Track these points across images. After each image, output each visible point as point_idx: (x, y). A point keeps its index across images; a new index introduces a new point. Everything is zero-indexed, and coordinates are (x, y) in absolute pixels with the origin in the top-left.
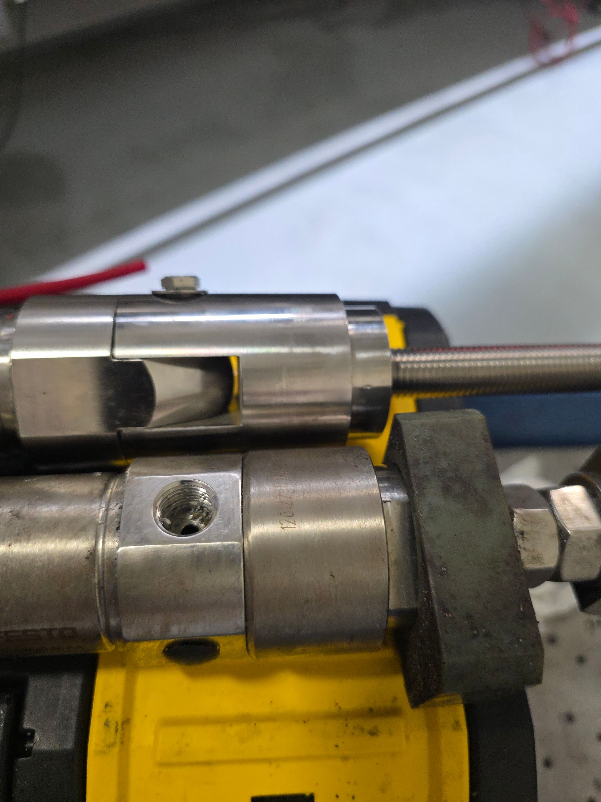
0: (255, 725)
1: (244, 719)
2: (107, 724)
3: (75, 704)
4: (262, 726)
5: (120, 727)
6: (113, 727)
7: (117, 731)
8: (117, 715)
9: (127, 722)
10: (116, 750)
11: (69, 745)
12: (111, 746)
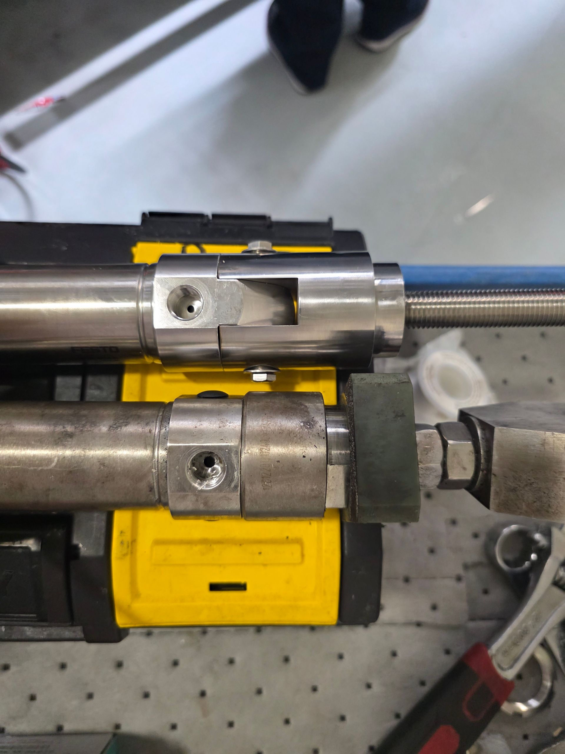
0: (211, 545)
1: (205, 541)
2: (122, 543)
3: (103, 531)
4: (214, 546)
5: (130, 545)
6: (125, 545)
7: (128, 547)
8: (127, 537)
9: (134, 542)
10: (128, 557)
11: (101, 553)
12: (125, 555)
